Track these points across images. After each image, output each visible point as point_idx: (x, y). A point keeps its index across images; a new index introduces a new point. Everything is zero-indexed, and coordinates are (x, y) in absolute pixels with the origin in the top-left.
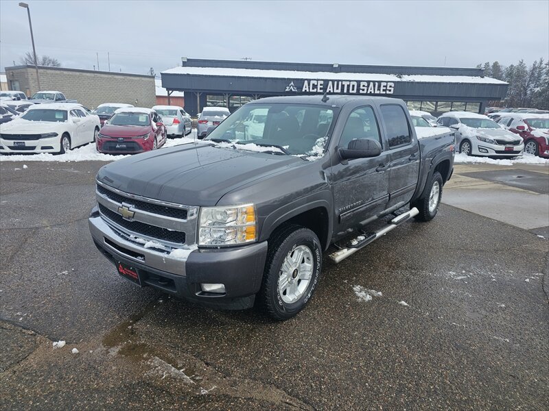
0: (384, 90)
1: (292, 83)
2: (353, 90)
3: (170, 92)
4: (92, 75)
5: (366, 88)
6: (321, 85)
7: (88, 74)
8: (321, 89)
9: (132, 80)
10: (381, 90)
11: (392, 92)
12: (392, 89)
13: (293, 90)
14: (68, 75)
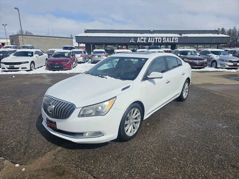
2: (160, 41)
3: (79, 44)
4: (46, 38)
5: (165, 40)
7: (44, 38)
9: (63, 40)
11: (177, 42)
12: (177, 40)
13: (133, 42)
14: (36, 38)
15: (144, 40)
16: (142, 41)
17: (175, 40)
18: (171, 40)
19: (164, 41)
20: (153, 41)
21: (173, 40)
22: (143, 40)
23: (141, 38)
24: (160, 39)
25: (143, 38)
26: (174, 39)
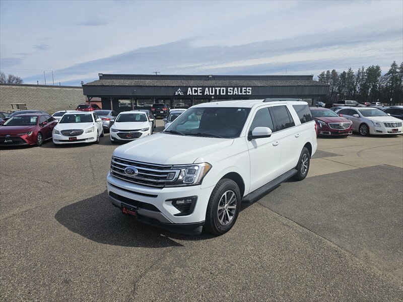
0: (244, 92)
1: (180, 89)
2: (223, 93)
3: (90, 98)
4: (35, 88)
5: (232, 91)
6: (200, 90)
7: (32, 87)
8: (200, 92)
9: (67, 91)
10: (243, 92)
11: (250, 94)
12: (250, 91)
13: (181, 94)
14: (16, 88)
15: (199, 91)
16: (195, 93)
17: (248, 91)
18: (241, 92)
19: (230, 92)
20: (212, 93)
21: (243, 91)
22: (196, 91)
23: (193, 89)
24: (223, 90)
25: (196, 89)
26: (246, 90)
